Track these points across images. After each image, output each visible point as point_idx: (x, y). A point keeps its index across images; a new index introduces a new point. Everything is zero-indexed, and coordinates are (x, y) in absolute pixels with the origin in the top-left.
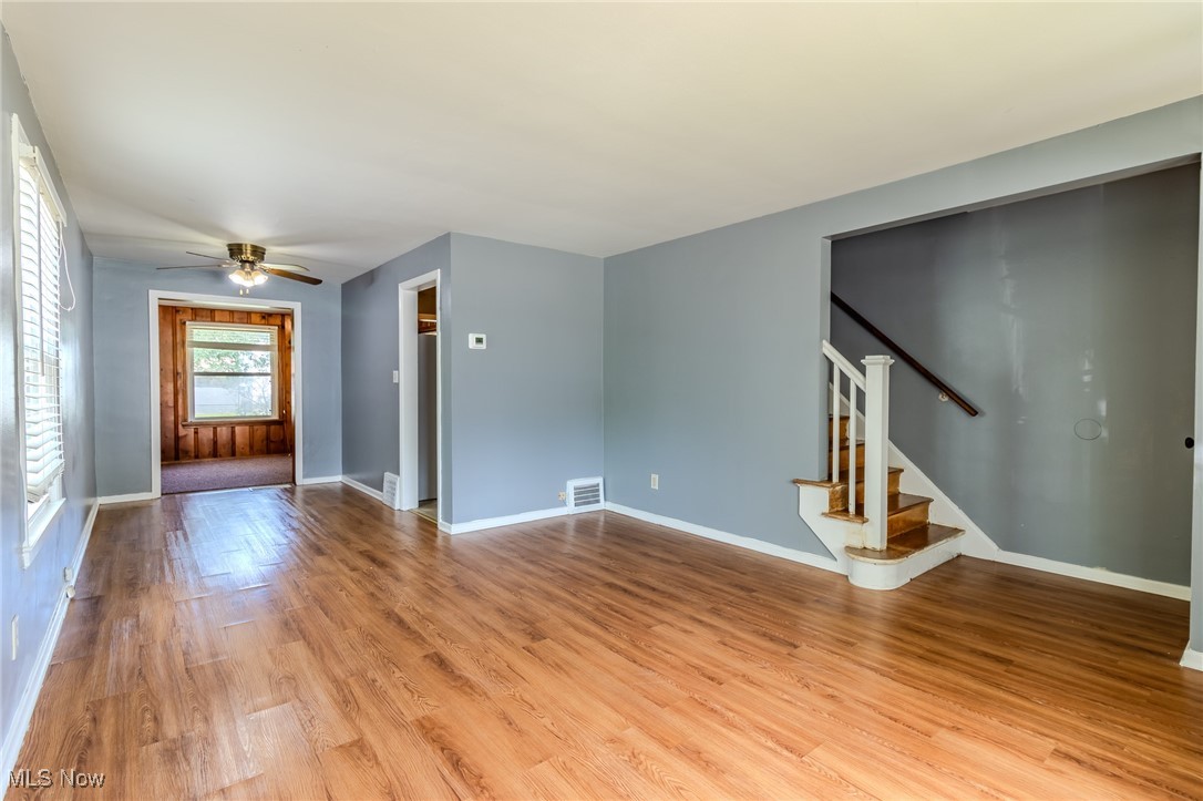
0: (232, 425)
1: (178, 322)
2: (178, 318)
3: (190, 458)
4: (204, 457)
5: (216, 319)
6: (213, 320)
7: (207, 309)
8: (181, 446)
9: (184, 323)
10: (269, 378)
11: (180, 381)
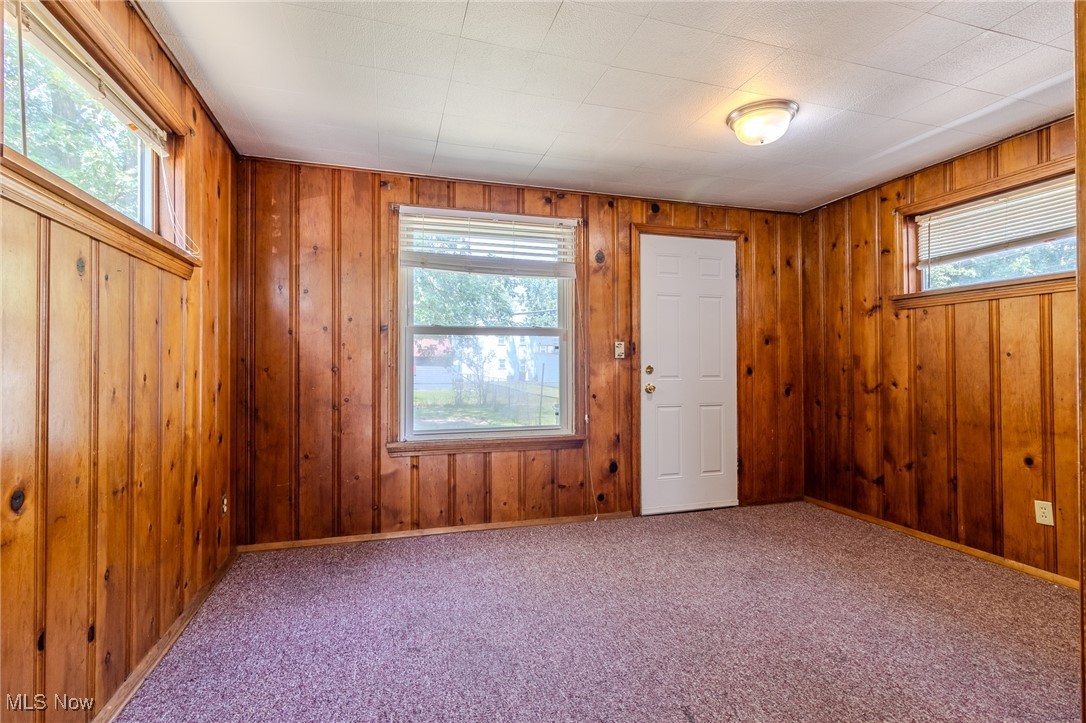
0: (485, 449)
1: (384, 207)
2: (388, 195)
3: (402, 527)
4: (430, 525)
5: (459, 201)
6: (451, 204)
7: (440, 181)
8: (385, 499)
9: (396, 212)
10: (555, 340)
11: (385, 348)
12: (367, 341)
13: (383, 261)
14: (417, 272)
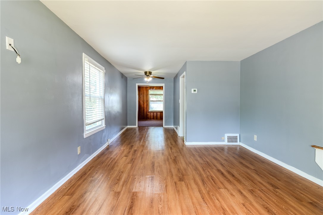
0: (157, 112)
4: (152, 119)
5: (154, 89)
7: (152, 87)
8: (148, 117)
9: (148, 90)
11: (148, 103)
12: (146, 101)
13: (147, 95)
14: (150, 96)
